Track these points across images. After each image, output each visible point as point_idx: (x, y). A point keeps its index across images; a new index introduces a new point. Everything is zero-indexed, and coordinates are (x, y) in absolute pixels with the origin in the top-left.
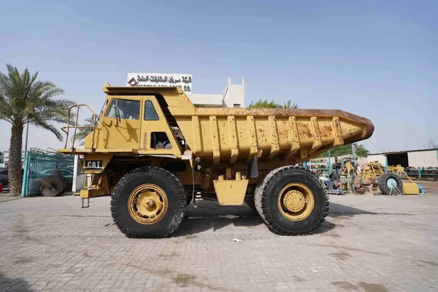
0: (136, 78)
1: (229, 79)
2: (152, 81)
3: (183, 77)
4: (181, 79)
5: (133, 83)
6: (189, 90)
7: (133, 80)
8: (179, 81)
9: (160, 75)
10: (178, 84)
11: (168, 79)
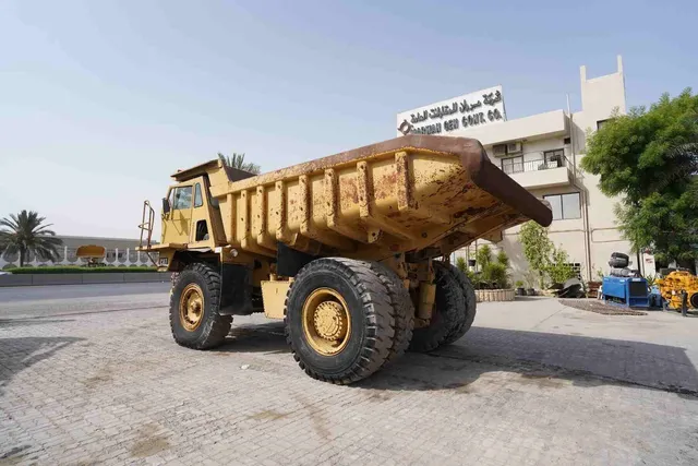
0: (409, 120)
1: (583, 69)
2: (432, 117)
3: (485, 96)
4: (482, 100)
5: (406, 128)
6: (499, 117)
7: (405, 123)
8: (479, 105)
9: (445, 103)
10: (477, 111)
11: (460, 106)
